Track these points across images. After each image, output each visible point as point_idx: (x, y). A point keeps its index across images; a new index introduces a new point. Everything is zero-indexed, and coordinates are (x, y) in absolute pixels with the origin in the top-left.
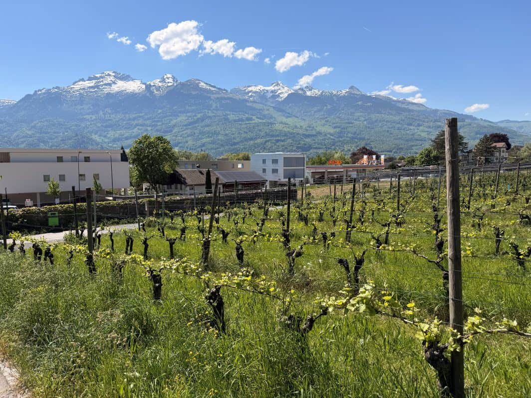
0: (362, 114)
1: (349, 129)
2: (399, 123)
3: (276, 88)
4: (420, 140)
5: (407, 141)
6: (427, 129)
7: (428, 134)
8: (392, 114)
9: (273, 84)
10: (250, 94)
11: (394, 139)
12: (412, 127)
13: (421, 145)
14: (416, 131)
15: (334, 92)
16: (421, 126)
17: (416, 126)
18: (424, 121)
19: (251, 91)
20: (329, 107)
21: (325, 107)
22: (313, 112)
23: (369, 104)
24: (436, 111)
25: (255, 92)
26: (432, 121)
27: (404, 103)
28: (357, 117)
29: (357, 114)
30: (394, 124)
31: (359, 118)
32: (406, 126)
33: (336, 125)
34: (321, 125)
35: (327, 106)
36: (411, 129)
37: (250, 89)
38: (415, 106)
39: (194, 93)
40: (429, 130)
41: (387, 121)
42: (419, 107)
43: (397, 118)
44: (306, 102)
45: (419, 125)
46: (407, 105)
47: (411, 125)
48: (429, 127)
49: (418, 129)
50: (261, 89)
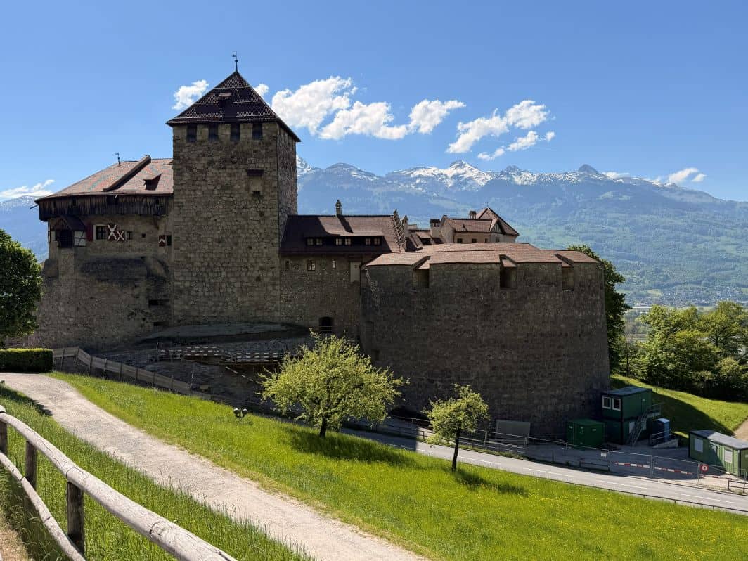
0: (620, 215)
1: (610, 242)
2: (685, 230)
3: (460, 171)
4: (731, 261)
5: (710, 261)
6: (733, 241)
7: (737, 249)
8: (669, 216)
9: (454, 164)
10: (418, 181)
11: (688, 259)
12: (708, 238)
13: (734, 269)
14: (715, 243)
15: (560, 177)
16: (722, 234)
17: (714, 236)
18: (725, 227)
19: (419, 177)
20: (560, 203)
21: (554, 204)
22: (534, 211)
23: (625, 197)
24: (731, 205)
25: (426, 178)
26: (737, 225)
27: (675, 191)
28: (612, 220)
29: (611, 216)
30: (678, 232)
31: (615, 222)
32: (698, 235)
33: (584, 235)
34: (560, 235)
35: (556, 202)
36: (706, 241)
37: (417, 173)
38: (693, 195)
39: (346, 186)
40: (738, 241)
41: (665, 228)
42: (701, 197)
43: (679, 222)
44: (519, 196)
45: (719, 234)
46: (680, 195)
47: (704, 233)
48: (736, 237)
49: (718, 241)
50: (436, 174)
